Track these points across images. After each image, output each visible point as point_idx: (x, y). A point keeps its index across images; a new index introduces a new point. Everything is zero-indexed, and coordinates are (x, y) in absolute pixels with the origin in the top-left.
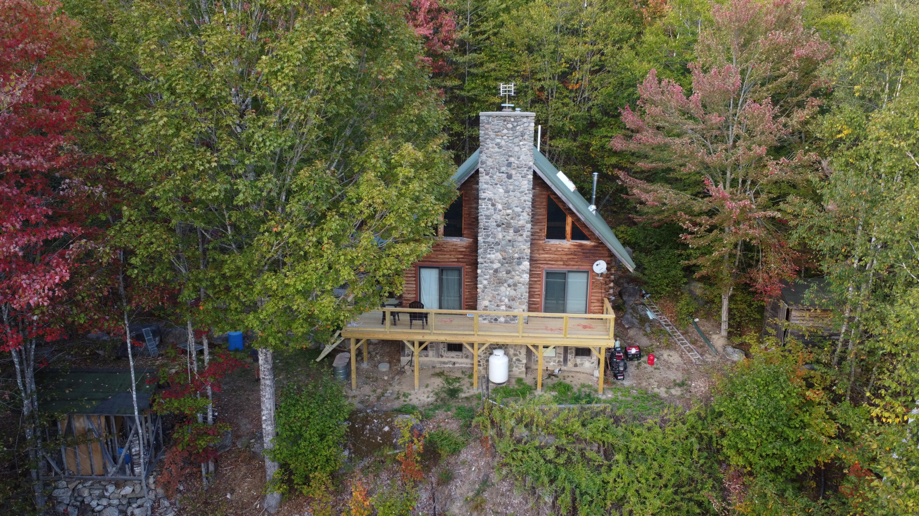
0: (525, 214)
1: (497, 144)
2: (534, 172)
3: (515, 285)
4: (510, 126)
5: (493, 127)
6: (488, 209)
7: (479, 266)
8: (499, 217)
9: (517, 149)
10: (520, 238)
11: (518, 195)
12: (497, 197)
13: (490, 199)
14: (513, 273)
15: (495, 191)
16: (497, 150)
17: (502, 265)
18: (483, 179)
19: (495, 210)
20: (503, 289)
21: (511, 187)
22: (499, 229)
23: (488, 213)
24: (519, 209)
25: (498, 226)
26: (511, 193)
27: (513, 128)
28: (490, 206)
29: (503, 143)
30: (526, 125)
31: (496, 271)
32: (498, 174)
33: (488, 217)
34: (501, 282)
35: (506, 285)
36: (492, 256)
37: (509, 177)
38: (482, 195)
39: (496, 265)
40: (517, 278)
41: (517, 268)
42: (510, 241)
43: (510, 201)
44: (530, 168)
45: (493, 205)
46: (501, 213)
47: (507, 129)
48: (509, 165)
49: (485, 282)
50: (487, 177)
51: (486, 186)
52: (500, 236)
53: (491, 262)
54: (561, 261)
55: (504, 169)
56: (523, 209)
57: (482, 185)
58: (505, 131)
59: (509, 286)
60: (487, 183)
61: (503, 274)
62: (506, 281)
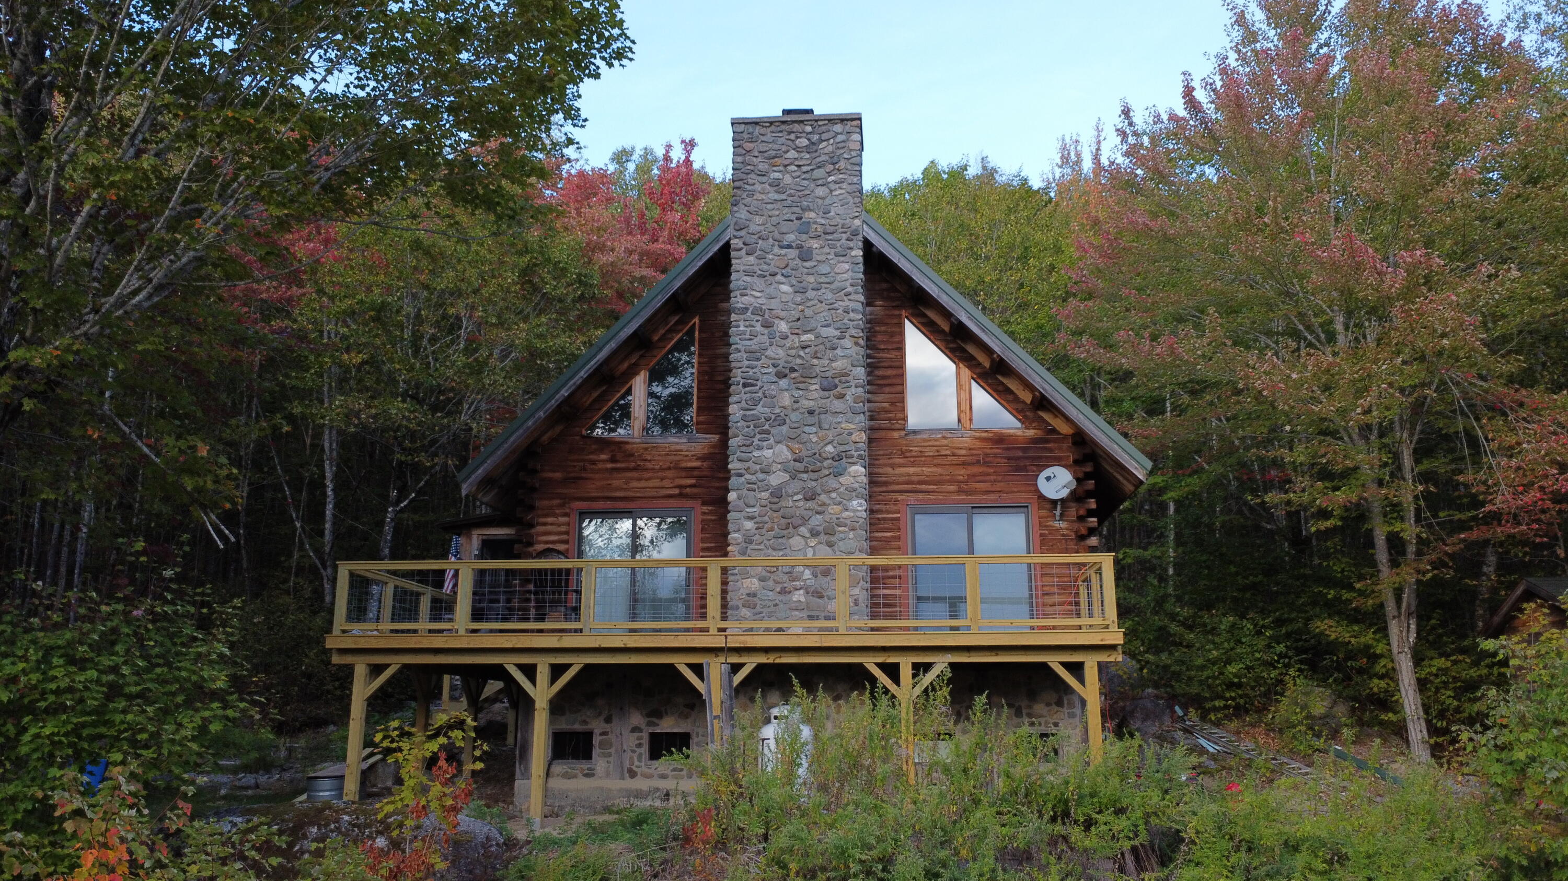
0: (848, 343)
1: (776, 184)
2: (868, 245)
3: (830, 532)
4: (804, 142)
5: (763, 147)
6: (754, 335)
7: (733, 482)
8: (781, 352)
9: (821, 191)
10: (838, 405)
11: (829, 296)
12: (774, 304)
13: (758, 311)
14: (823, 497)
15: (770, 290)
16: (774, 196)
17: (793, 478)
18: (740, 262)
19: (772, 336)
20: (796, 542)
21: (811, 279)
22: (783, 383)
23: (753, 344)
24: (831, 332)
25: (781, 375)
26: (811, 294)
27: (812, 147)
28: (758, 328)
29: (788, 179)
30: (840, 138)
31: (777, 494)
32: (777, 250)
33: (754, 355)
34: (791, 525)
35: (803, 530)
36: (768, 453)
37: (805, 255)
38: (738, 301)
39: (777, 478)
40: (833, 509)
41: (832, 483)
42: (811, 413)
43: (808, 312)
44: (855, 233)
45: (767, 325)
46: (788, 343)
47: (796, 149)
48: (804, 229)
49: (749, 525)
50: (751, 259)
51: (748, 279)
52: (786, 399)
53: (763, 471)
54: (951, 482)
55: (791, 237)
56: (843, 331)
57: (737, 279)
58: (792, 154)
59: (814, 534)
60: (748, 273)
61: (795, 503)
62: (805, 521)
